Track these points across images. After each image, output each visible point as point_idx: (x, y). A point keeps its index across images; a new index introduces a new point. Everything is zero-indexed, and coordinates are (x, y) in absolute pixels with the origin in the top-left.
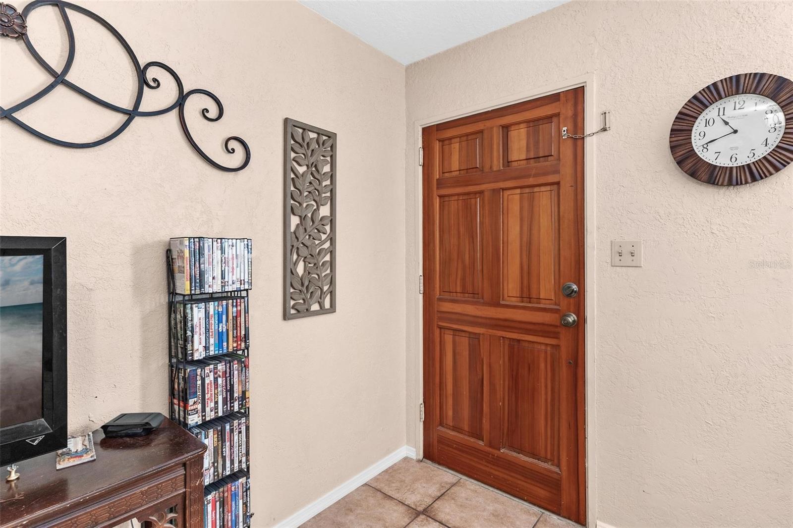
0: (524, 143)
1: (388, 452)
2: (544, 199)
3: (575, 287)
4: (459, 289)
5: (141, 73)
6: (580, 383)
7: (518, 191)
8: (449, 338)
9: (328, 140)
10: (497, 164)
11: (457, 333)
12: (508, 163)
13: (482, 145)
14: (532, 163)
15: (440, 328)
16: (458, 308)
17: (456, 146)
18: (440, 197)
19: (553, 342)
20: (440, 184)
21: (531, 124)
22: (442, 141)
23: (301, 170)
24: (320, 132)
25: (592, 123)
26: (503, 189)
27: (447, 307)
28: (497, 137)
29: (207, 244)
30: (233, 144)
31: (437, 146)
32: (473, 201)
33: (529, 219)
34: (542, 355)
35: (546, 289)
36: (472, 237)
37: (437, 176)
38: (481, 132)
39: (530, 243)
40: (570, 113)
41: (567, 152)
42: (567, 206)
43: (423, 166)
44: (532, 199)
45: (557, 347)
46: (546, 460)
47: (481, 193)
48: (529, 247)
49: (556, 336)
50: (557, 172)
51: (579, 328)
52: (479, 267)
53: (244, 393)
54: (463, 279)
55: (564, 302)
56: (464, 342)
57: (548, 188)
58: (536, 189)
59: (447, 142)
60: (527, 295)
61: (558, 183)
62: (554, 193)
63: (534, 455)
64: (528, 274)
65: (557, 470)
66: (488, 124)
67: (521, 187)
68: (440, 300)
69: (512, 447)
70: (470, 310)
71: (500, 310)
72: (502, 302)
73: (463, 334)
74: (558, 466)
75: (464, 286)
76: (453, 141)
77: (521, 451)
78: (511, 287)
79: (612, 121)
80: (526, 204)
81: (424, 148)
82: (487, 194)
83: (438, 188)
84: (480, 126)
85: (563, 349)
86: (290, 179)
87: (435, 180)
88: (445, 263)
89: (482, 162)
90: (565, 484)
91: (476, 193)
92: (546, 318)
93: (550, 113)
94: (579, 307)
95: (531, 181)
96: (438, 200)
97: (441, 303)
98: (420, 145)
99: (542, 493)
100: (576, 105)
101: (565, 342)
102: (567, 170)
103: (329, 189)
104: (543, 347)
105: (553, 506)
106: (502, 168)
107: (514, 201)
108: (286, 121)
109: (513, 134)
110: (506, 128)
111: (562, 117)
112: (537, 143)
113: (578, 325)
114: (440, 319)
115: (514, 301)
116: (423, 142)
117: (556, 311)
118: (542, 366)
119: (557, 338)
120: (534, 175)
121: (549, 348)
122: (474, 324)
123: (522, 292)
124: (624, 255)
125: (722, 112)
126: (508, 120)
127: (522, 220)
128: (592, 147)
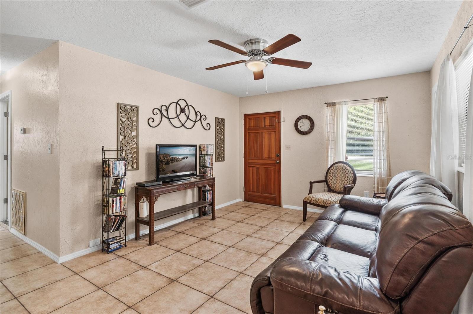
0: (268, 121)
1: (235, 199)
2: (273, 135)
3: (279, 155)
4: (253, 156)
5: (196, 113)
6: (280, 176)
7: (267, 133)
8: (251, 169)
9: (223, 120)
10: (263, 126)
11: (253, 167)
12: (265, 126)
13: (259, 121)
14: (270, 127)
15: (249, 166)
16: (253, 161)
17: (253, 121)
18: (249, 133)
19: (275, 167)
20: (249, 129)
21: (270, 117)
22: (249, 118)
23: (218, 128)
24: (221, 119)
25: (282, 120)
26: (264, 132)
27: (250, 161)
28: (263, 120)
29: (208, 145)
30: (208, 125)
31: (248, 119)
32: (257, 134)
33: (270, 140)
34: (273, 171)
35: (273, 156)
36: (257, 143)
37: (248, 127)
38: (259, 118)
39: (270, 145)
40: (278, 117)
41: (277, 125)
42: (277, 136)
43: (244, 124)
44: (270, 135)
45: (275, 168)
46: (273, 194)
47: (259, 132)
48: (270, 146)
49: (275, 166)
50: (275, 129)
51: (280, 163)
52: (258, 151)
53: (212, 174)
54: (255, 154)
55: (277, 158)
56: (255, 169)
57: (274, 133)
58: (271, 133)
59: (250, 119)
60: (269, 157)
61: (275, 132)
62: (275, 134)
63: (271, 194)
64: (269, 152)
65: (275, 196)
66: (261, 116)
67: (268, 132)
68: (248, 159)
69: (266, 193)
70: (256, 161)
71: (263, 161)
72: (264, 159)
73: (255, 167)
74: (276, 195)
75: (255, 155)
76: (252, 119)
77: (268, 193)
78: (266, 156)
79: (286, 120)
80: (269, 136)
81: (244, 120)
82: (260, 133)
83: (248, 130)
84: (258, 116)
85: (277, 169)
86: (216, 131)
87: (247, 129)
88: (250, 149)
89: (259, 125)
90: (277, 199)
91: (257, 132)
92: (273, 162)
93: (274, 116)
94: (280, 160)
95: (270, 131)
96: (248, 134)
97: (249, 160)
98: (243, 119)
99: (272, 202)
100: (279, 115)
101: (277, 167)
102: (277, 128)
103: (223, 132)
104: (273, 169)
105: (275, 204)
106: (263, 127)
107: (266, 135)
108: (216, 118)
109: (266, 119)
110: (265, 118)
111: (276, 117)
112: (271, 122)
113: (279, 163)
114: (249, 164)
115: (267, 159)
116: (244, 118)
117: (275, 160)
118: (273, 173)
119: (276, 166)
120: (271, 130)
121: (274, 169)
122: (257, 165)
123: (268, 156)
124: (288, 148)
125: (302, 121)
126: (265, 116)
127: (268, 139)
128: (282, 124)
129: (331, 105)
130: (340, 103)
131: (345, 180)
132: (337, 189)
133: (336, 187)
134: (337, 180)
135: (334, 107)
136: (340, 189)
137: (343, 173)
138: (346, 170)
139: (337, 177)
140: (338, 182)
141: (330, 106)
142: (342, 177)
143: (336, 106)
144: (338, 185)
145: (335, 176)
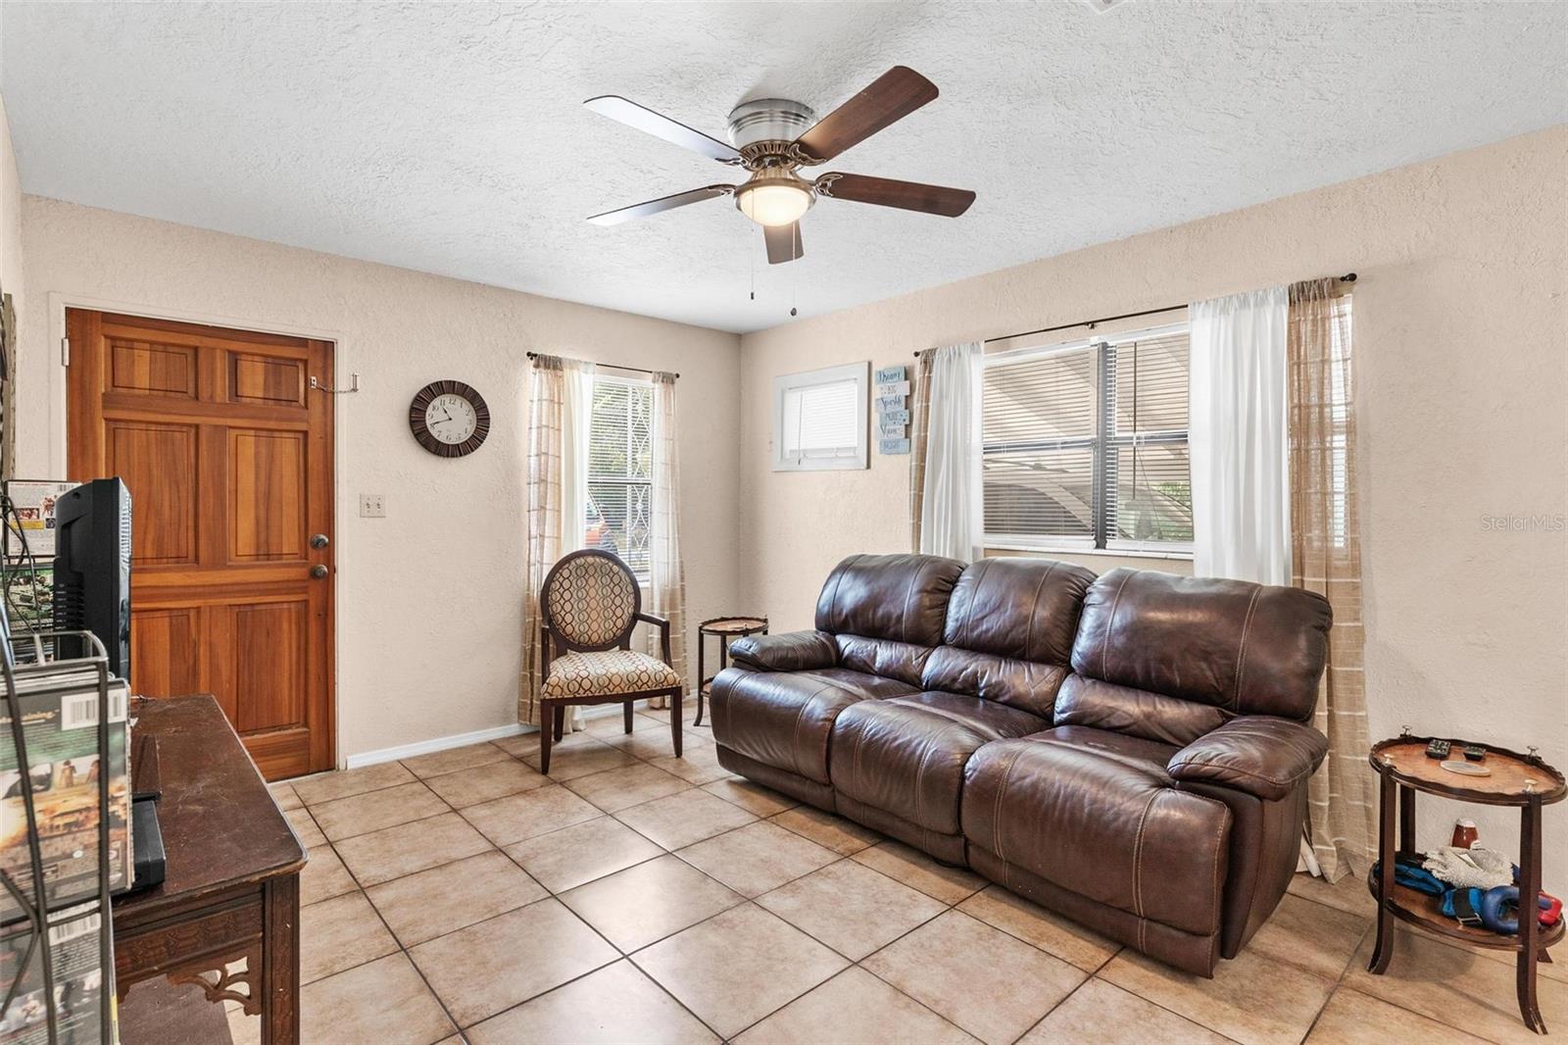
0: (260, 377)
2: (286, 447)
3: (323, 538)
4: (150, 554)
7: (252, 432)
10: (223, 395)
11: (147, 615)
12: (235, 394)
13: (197, 363)
14: (271, 404)
17: (143, 354)
18: (109, 420)
19: (300, 597)
20: (110, 401)
21: (270, 360)
22: (112, 338)
25: (342, 382)
26: (230, 427)
28: (221, 366)
34: (284, 615)
35: (289, 542)
37: (103, 388)
38: (195, 348)
39: (268, 495)
40: (319, 363)
41: (316, 404)
44: (271, 444)
46: (291, 726)
49: (305, 590)
50: (303, 420)
51: (329, 577)
52: (189, 523)
57: (293, 435)
58: (276, 434)
59: (122, 344)
60: (265, 551)
61: (304, 434)
62: (300, 442)
63: (276, 727)
65: (305, 729)
66: (209, 343)
67: (257, 429)
70: (175, 580)
71: (224, 572)
72: (228, 564)
73: (158, 614)
74: (306, 724)
75: (159, 548)
76: (139, 344)
78: (242, 545)
80: (263, 449)
81: (70, 339)
82: (206, 429)
83: (105, 407)
84: (193, 341)
85: (312, 603)
87: (100, 395)
89: (195, 386)
90: (313, 742)
91: (184, 425)
92: (291, 572)
93: (296, 356)
94: (329, 558)
95: (272, 425)
98: (62, 333)
99: (288, 761)
100: (325, 356)
101: (314, 595)
102: (314, 421)
104: (284, 606)
105: (302, 770)
106: (228, 400)
107: (245, 443)
109: (245, 365)
110: (235, 353)
111: (309, 365)
112: (278, 383)
115: (247, 560)
116: (69, 331)
119: (306, 593)
120: (276, 419)
121: (293, 606)
122: (177, 597)
123: (258, 547)
124: (372, 507)
125: (443, 403)
126: (235, 346)
127: (257, 466)
128: (343, 404)
129: (549, 364)
130: (573, 364)
131: (613, 607)
132: (595, 638)
133: (590, 633)
134: (589, 610)
135: (559, 373)
136: (602, 637)
137: (604, 586)
138: (611, 574)
139: (588, 599)
140: (594, 615)
141: (547, 367)
142: (604, 597)
143: (565, 369)
144: (595, 626)
145: (580, 600)
